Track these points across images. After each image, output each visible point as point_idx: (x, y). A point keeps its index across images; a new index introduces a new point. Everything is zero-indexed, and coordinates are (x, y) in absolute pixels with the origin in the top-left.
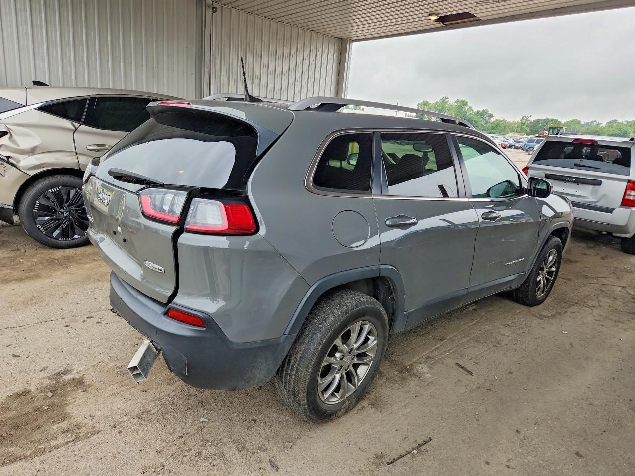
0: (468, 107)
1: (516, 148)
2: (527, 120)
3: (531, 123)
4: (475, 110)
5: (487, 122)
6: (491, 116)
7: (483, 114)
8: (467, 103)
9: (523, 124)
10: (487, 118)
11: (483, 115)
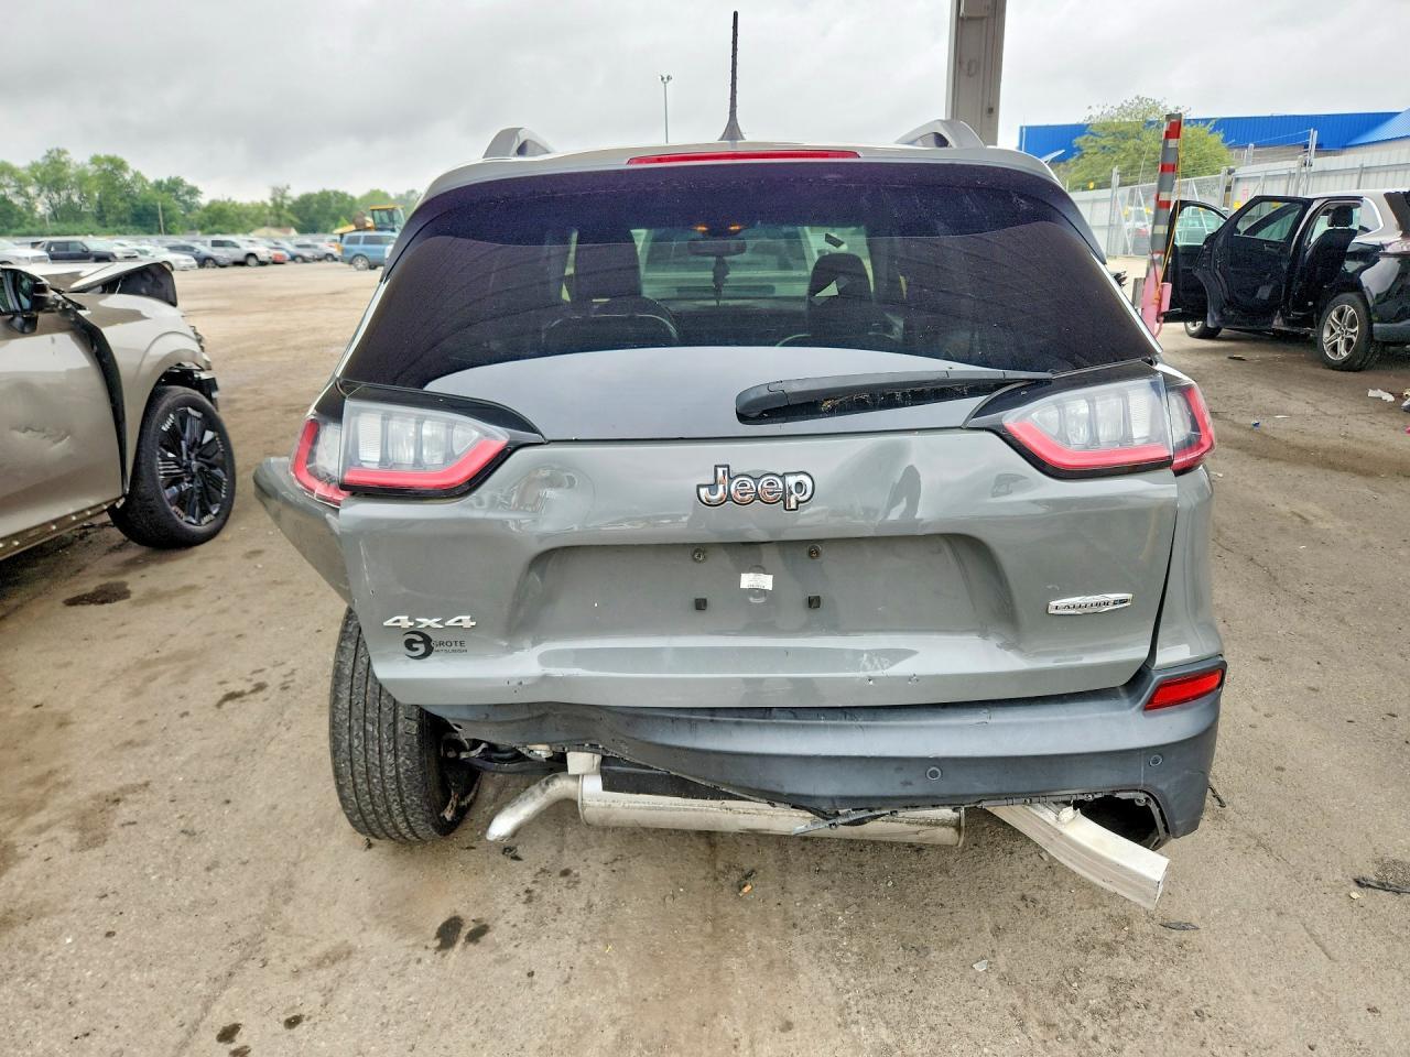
0: (131, 174)
1: (305, 260)
2: (283, 197)
3: (295, 203)
4: (151, 180)
5: (189, 208)
6: (193, 191)
7: (174, 186)
8: (123, 163)
9: (278, 206)
10: (187, 198)
11: (174, 190)
